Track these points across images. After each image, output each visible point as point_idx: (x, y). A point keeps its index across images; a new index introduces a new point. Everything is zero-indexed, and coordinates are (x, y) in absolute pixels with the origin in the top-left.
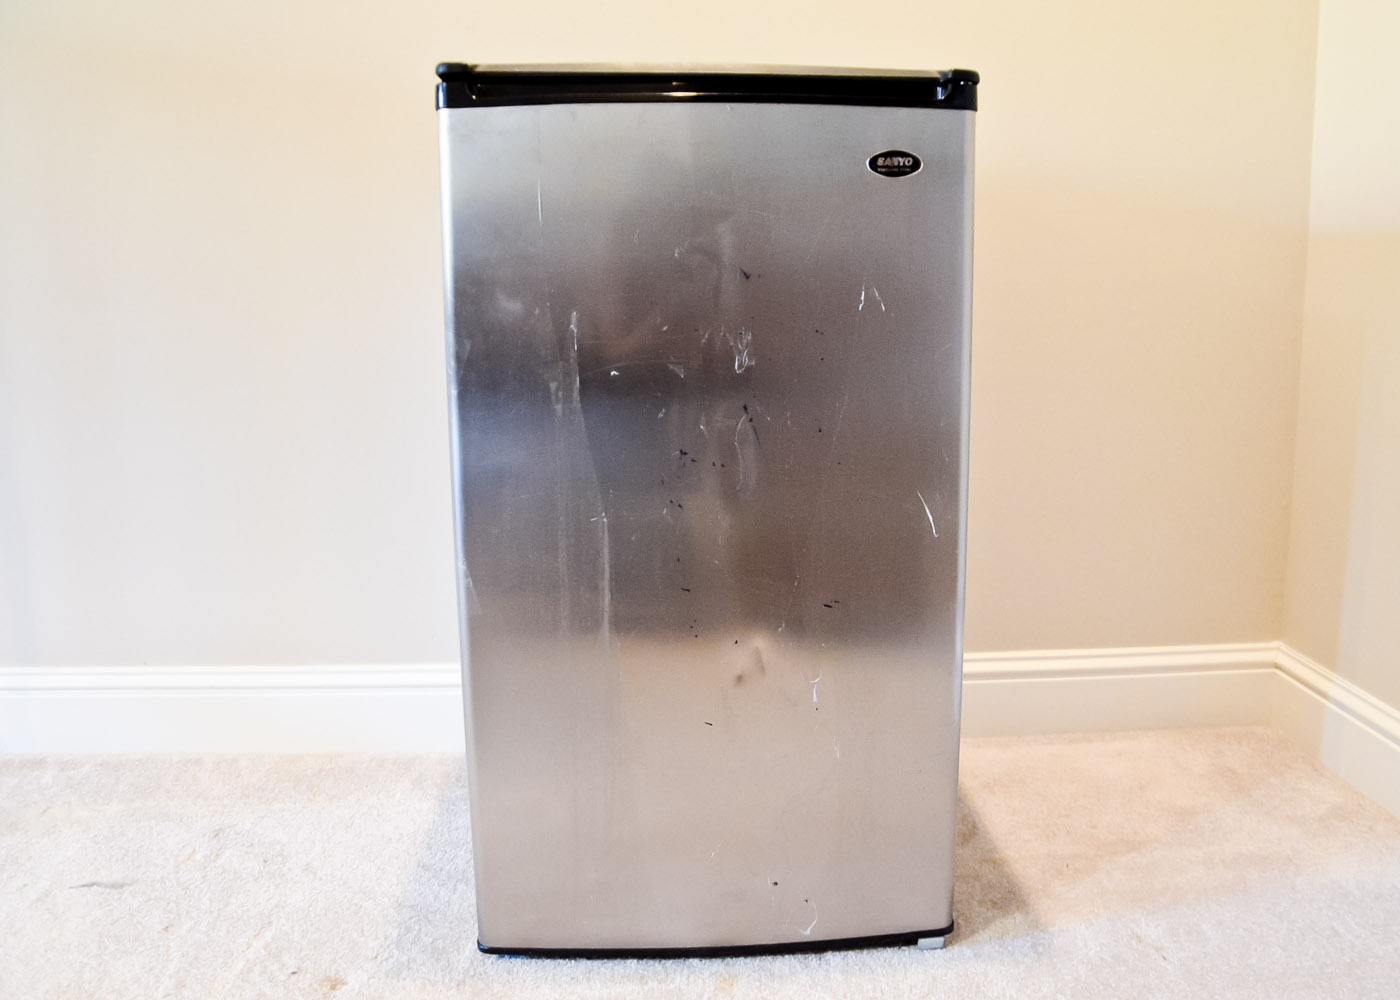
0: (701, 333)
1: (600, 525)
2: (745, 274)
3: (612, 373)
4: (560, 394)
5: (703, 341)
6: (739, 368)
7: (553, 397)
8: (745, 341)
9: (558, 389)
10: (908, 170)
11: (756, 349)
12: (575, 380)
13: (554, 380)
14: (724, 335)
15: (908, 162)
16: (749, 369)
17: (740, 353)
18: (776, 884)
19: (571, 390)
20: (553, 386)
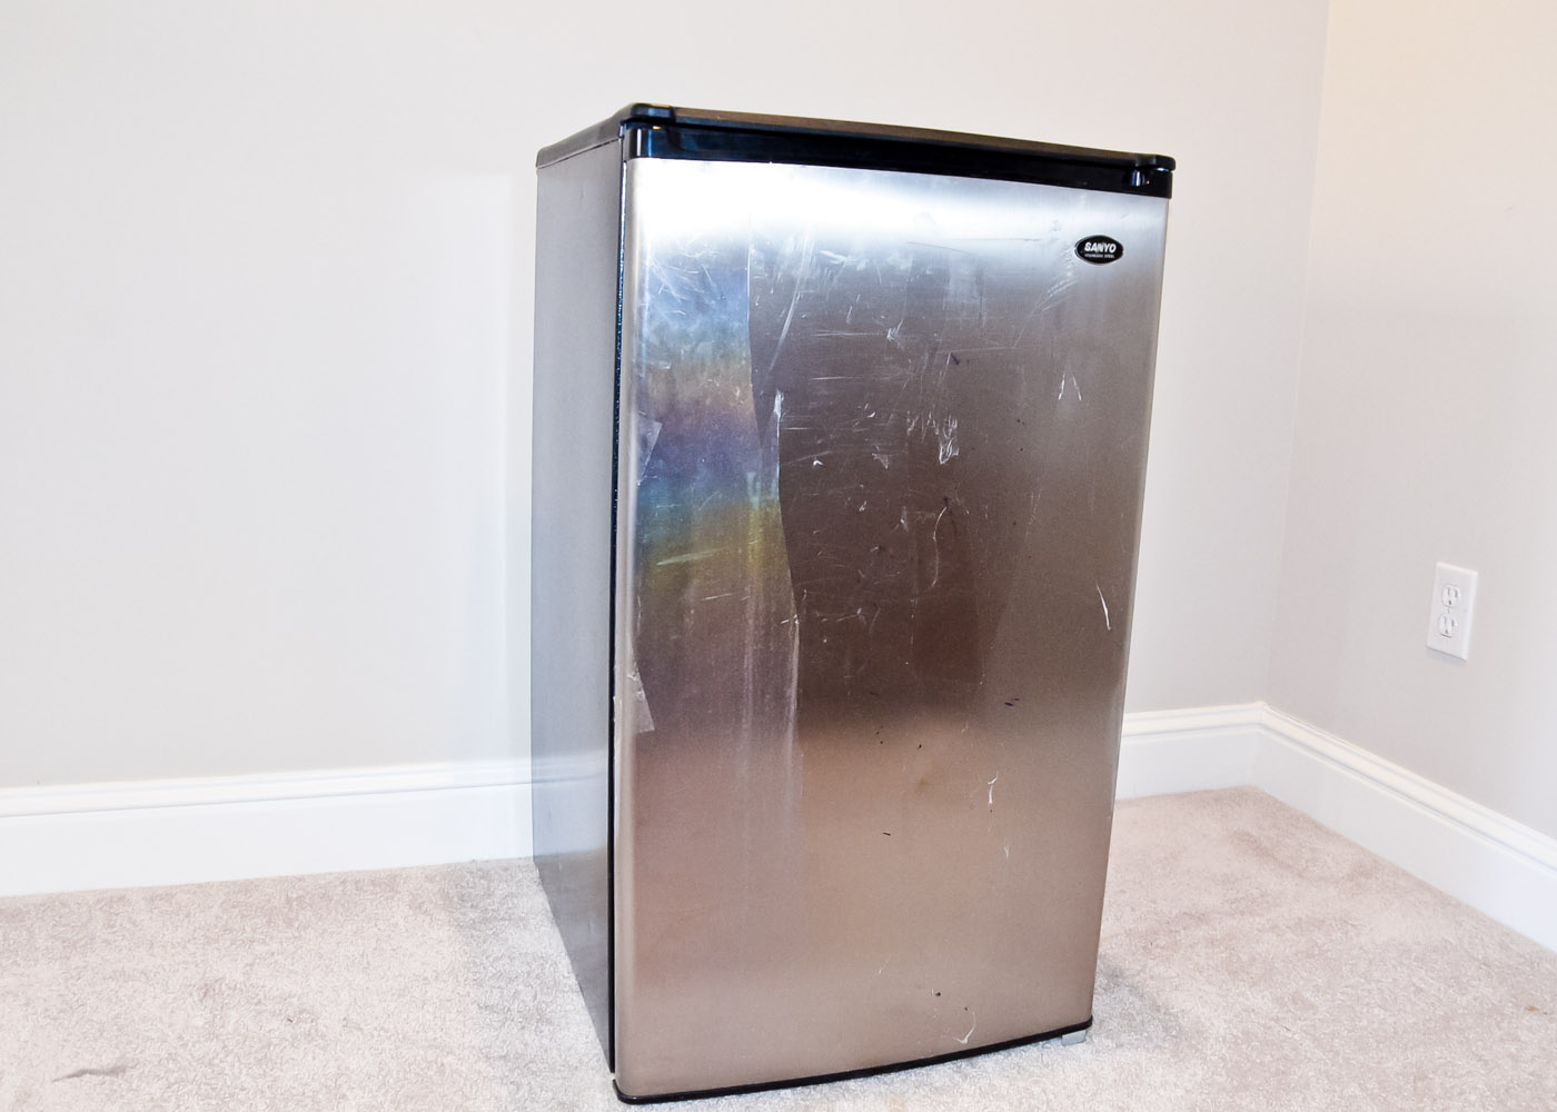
0: (909, 420)
1: (791, 628)
2: (955, 359)
3: (815, 463)
4: (758, 485)
5: (910, 429)
6: (943, 459)
7: (750, 488)
8: (951, 430)
9: (755, 479)
10: (1112, 256)
11: (962, 439)
12: (775, 470)
13: (754, 469)
14: (931, 424)
15: (1112, 248)
16: (953, 459)
17: (946, 442)
18: (939, 994)
19: (770, 481)
20: (750, 476)
